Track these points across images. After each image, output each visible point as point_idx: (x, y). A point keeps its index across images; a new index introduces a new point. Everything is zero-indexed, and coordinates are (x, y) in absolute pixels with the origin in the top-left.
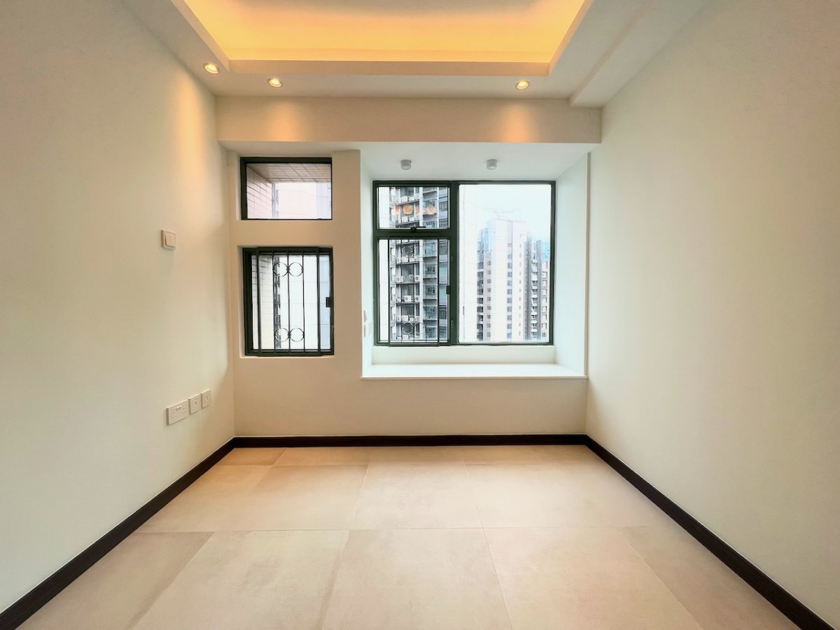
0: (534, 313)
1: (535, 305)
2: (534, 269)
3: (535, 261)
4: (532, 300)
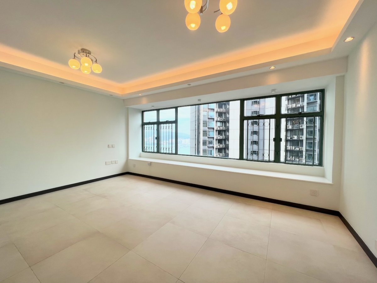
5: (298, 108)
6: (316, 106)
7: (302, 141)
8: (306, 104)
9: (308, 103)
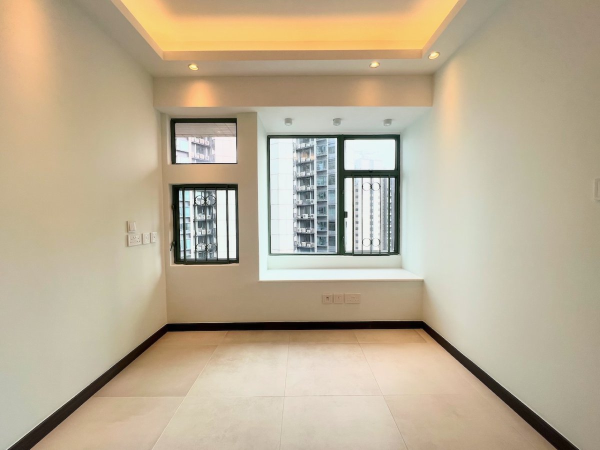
5: (307, 177)
6: (325, 176)
7: (313, 221)
8: (316, 173)
9: (317, 172)
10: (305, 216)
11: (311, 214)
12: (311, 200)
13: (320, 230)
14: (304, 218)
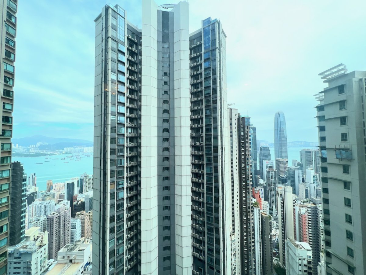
0: (243, 149)
1: (243, 146)
2: (242, 129)
3: (242, 126)
4: (242, 144)
7: (203, 146)
9: (205, 116)
10: (197, 143)
11: (201, 142)
12: (201, 133)
13: (207, 153)
14: (196, 145)
